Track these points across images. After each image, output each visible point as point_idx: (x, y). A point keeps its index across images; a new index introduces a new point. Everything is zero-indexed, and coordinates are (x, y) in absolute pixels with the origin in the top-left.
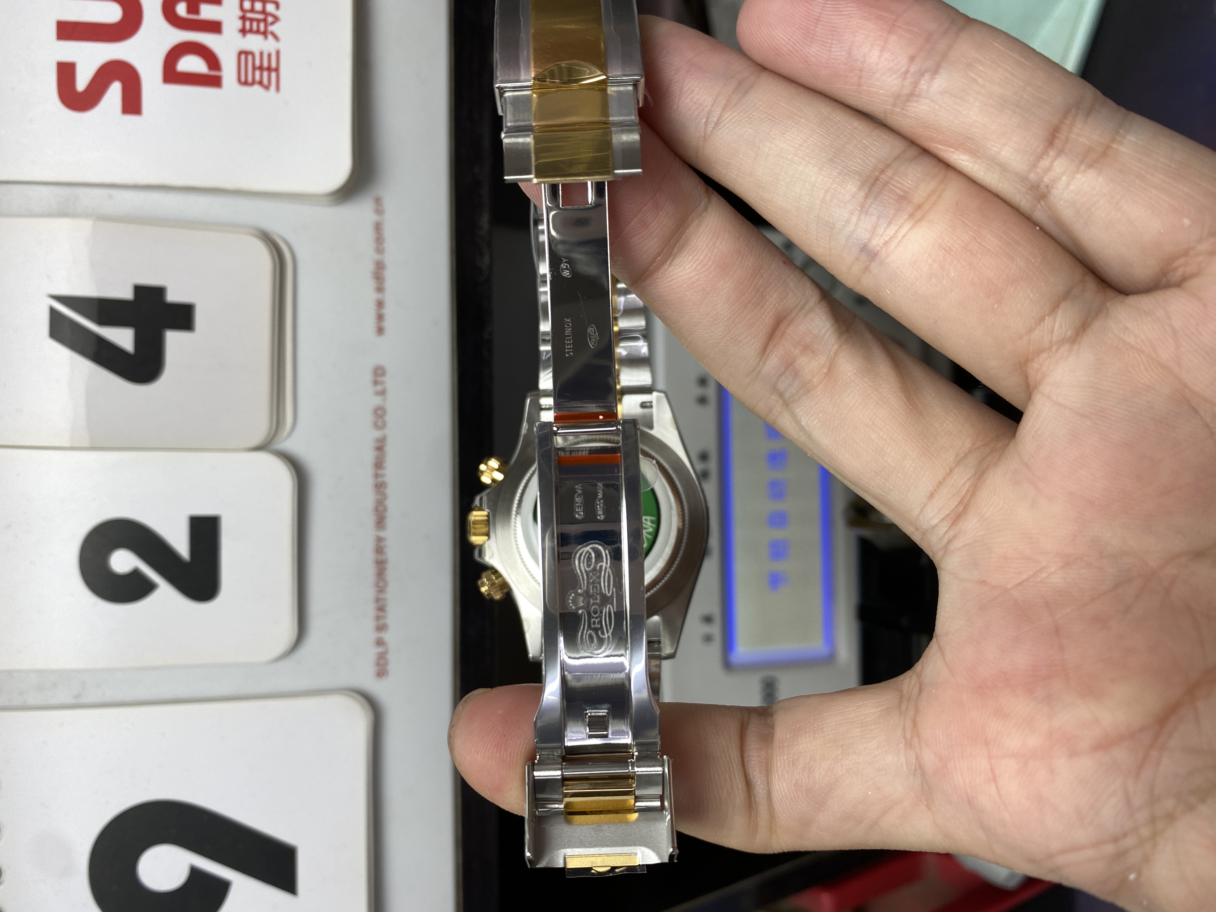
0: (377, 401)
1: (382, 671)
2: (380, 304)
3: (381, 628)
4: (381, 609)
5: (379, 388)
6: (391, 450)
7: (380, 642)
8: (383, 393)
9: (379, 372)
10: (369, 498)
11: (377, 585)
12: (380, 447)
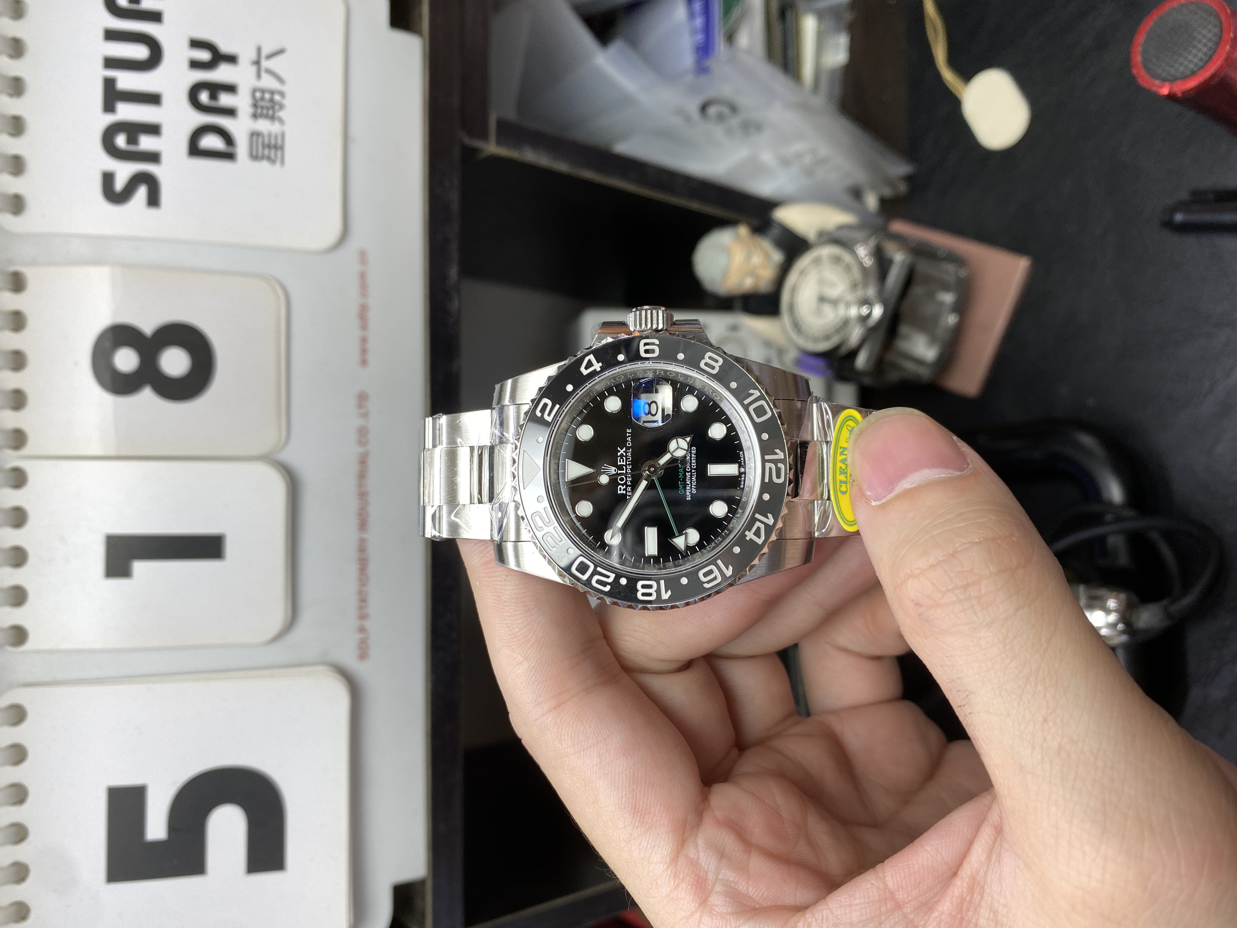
0: (360, 422)
1: (363, 654)
2: (364, 340)
3: (363, 617)
4: (363, 600)
5: (363, 411)
6: (372, 462)
7: (362, 630)
8: (365, 415)
9: (362, 398)
10: (353, 505)
11: (360, 580)
12: (363, 461)
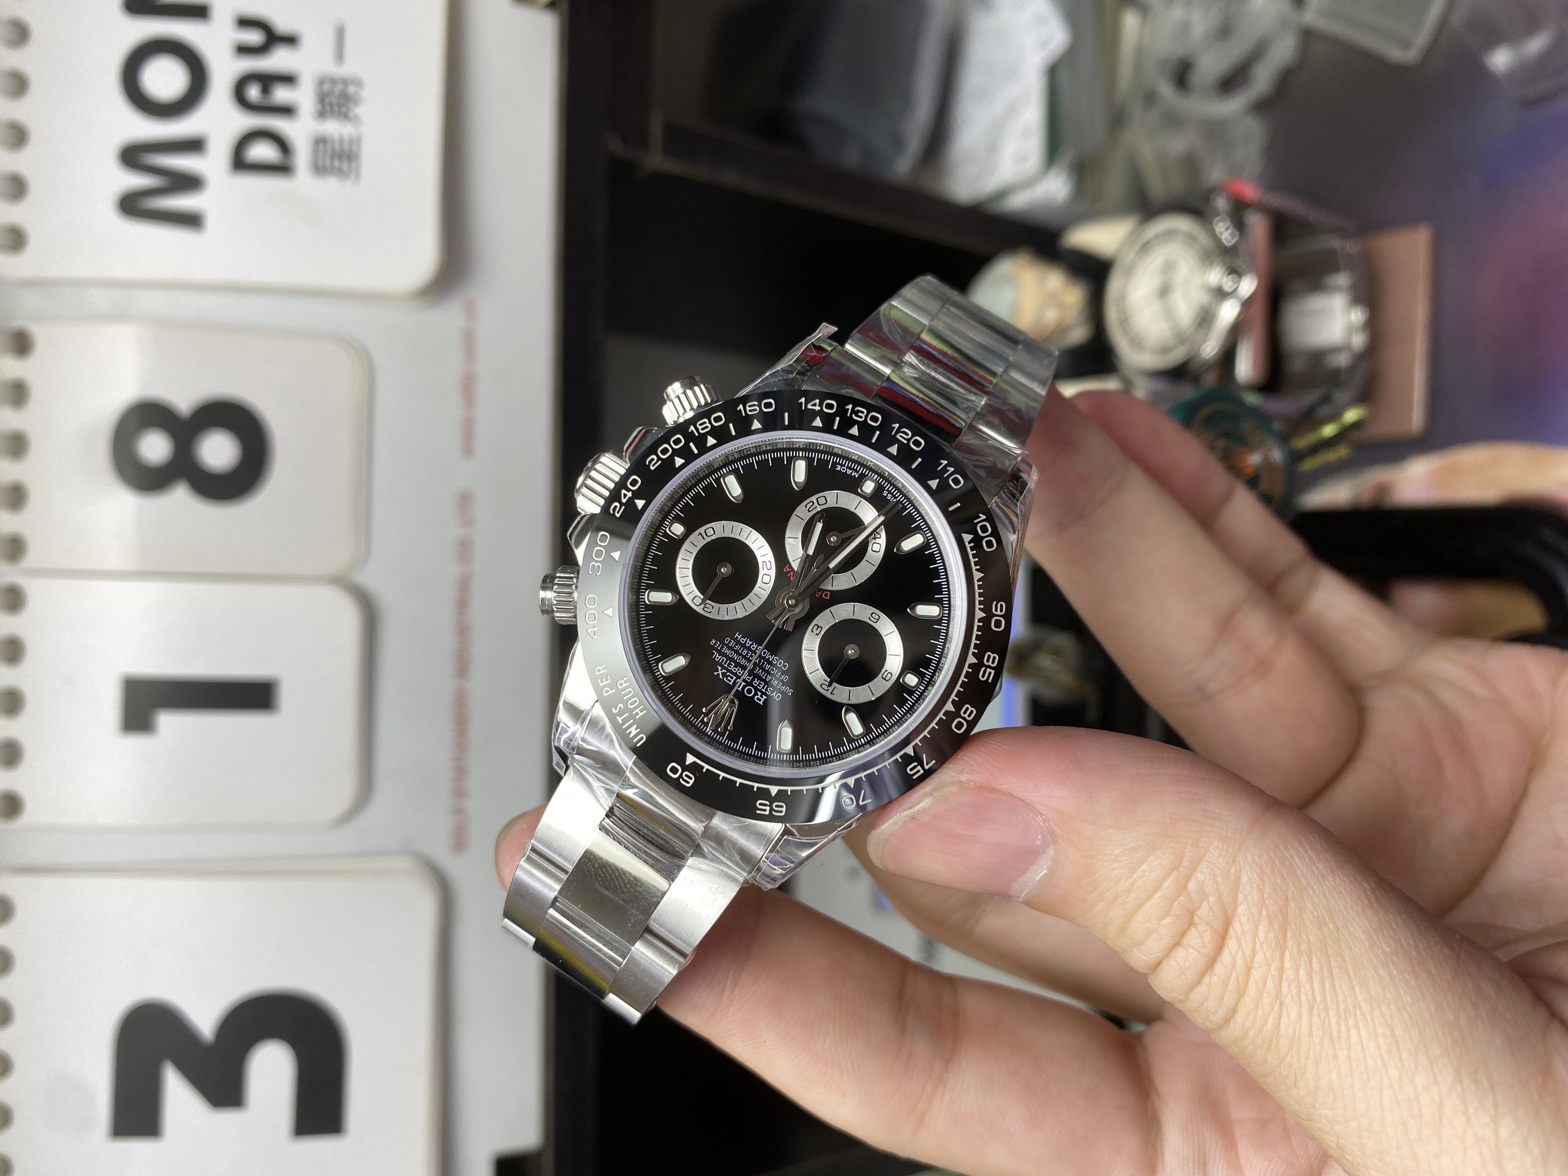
0: (463, 532)
1: (460, 844)
2: (468, 424)
3: (460, 793)
4: (461, 771)
5: (465, 517)
6: (476, 589)
7: (458, 811)
8: (469, 523)
9: (465, 501)
10: (449, 643)
11: (458, 744)
12: (464, 585)
